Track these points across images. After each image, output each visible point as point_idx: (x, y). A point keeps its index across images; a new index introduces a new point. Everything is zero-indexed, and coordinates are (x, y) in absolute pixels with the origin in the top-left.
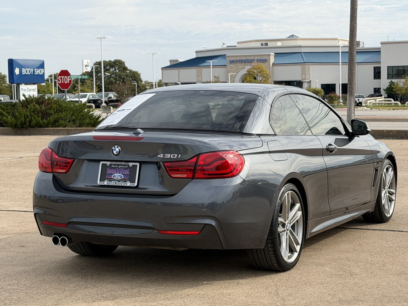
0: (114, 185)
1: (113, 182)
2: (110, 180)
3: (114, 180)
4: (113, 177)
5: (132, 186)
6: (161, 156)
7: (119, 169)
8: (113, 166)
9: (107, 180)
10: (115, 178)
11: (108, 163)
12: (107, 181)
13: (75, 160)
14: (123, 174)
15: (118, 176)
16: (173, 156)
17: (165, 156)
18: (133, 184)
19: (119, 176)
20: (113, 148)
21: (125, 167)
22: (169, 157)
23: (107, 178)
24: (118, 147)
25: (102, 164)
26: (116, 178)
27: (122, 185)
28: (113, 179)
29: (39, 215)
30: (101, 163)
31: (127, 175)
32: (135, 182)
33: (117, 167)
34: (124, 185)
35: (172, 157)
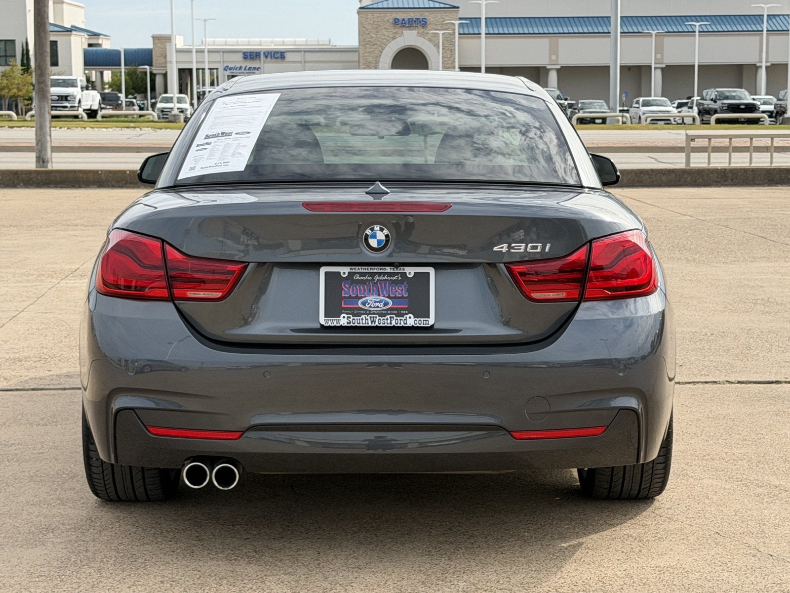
0: (370, 324)
1: (363, 316)
2: (357, 312)
3: (368, 313)
4: (360, 306)
5: (422, 325)
6: (502, 248)
7: (376, 283)
8: (358, 277)
9: (347, 314)
10: (367, 307)
11: (344, 271)
12: (346, 316)
13: (248, 265)
14: (389, 297)
15: (376, 302)
16: (533, 248)
17: (513, 248)
18: (422, 319)
19: (379, 302)
20: (368, 232)
21: (394, 278)
22: (522, 251)
23: (346, 309)
24: (382, 230)
25: (326, 273)
26: (370, 307)
27: (393, 323)
28: (364, 310)
29: (137, 411)
30: (323, 270)
31: (403, 297)
32: (428, 317)
33: (370, 278)
34: (399, 325)
35: (531, 251)
